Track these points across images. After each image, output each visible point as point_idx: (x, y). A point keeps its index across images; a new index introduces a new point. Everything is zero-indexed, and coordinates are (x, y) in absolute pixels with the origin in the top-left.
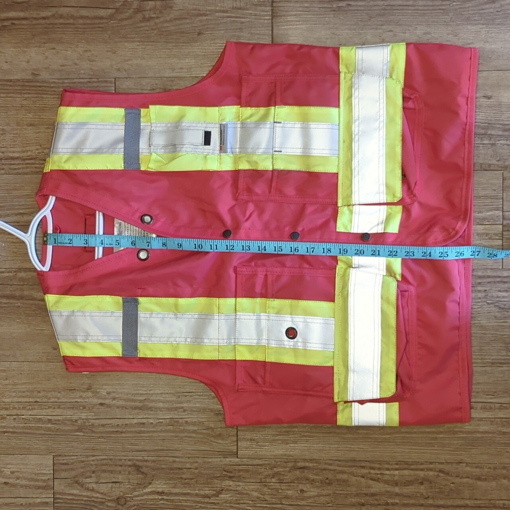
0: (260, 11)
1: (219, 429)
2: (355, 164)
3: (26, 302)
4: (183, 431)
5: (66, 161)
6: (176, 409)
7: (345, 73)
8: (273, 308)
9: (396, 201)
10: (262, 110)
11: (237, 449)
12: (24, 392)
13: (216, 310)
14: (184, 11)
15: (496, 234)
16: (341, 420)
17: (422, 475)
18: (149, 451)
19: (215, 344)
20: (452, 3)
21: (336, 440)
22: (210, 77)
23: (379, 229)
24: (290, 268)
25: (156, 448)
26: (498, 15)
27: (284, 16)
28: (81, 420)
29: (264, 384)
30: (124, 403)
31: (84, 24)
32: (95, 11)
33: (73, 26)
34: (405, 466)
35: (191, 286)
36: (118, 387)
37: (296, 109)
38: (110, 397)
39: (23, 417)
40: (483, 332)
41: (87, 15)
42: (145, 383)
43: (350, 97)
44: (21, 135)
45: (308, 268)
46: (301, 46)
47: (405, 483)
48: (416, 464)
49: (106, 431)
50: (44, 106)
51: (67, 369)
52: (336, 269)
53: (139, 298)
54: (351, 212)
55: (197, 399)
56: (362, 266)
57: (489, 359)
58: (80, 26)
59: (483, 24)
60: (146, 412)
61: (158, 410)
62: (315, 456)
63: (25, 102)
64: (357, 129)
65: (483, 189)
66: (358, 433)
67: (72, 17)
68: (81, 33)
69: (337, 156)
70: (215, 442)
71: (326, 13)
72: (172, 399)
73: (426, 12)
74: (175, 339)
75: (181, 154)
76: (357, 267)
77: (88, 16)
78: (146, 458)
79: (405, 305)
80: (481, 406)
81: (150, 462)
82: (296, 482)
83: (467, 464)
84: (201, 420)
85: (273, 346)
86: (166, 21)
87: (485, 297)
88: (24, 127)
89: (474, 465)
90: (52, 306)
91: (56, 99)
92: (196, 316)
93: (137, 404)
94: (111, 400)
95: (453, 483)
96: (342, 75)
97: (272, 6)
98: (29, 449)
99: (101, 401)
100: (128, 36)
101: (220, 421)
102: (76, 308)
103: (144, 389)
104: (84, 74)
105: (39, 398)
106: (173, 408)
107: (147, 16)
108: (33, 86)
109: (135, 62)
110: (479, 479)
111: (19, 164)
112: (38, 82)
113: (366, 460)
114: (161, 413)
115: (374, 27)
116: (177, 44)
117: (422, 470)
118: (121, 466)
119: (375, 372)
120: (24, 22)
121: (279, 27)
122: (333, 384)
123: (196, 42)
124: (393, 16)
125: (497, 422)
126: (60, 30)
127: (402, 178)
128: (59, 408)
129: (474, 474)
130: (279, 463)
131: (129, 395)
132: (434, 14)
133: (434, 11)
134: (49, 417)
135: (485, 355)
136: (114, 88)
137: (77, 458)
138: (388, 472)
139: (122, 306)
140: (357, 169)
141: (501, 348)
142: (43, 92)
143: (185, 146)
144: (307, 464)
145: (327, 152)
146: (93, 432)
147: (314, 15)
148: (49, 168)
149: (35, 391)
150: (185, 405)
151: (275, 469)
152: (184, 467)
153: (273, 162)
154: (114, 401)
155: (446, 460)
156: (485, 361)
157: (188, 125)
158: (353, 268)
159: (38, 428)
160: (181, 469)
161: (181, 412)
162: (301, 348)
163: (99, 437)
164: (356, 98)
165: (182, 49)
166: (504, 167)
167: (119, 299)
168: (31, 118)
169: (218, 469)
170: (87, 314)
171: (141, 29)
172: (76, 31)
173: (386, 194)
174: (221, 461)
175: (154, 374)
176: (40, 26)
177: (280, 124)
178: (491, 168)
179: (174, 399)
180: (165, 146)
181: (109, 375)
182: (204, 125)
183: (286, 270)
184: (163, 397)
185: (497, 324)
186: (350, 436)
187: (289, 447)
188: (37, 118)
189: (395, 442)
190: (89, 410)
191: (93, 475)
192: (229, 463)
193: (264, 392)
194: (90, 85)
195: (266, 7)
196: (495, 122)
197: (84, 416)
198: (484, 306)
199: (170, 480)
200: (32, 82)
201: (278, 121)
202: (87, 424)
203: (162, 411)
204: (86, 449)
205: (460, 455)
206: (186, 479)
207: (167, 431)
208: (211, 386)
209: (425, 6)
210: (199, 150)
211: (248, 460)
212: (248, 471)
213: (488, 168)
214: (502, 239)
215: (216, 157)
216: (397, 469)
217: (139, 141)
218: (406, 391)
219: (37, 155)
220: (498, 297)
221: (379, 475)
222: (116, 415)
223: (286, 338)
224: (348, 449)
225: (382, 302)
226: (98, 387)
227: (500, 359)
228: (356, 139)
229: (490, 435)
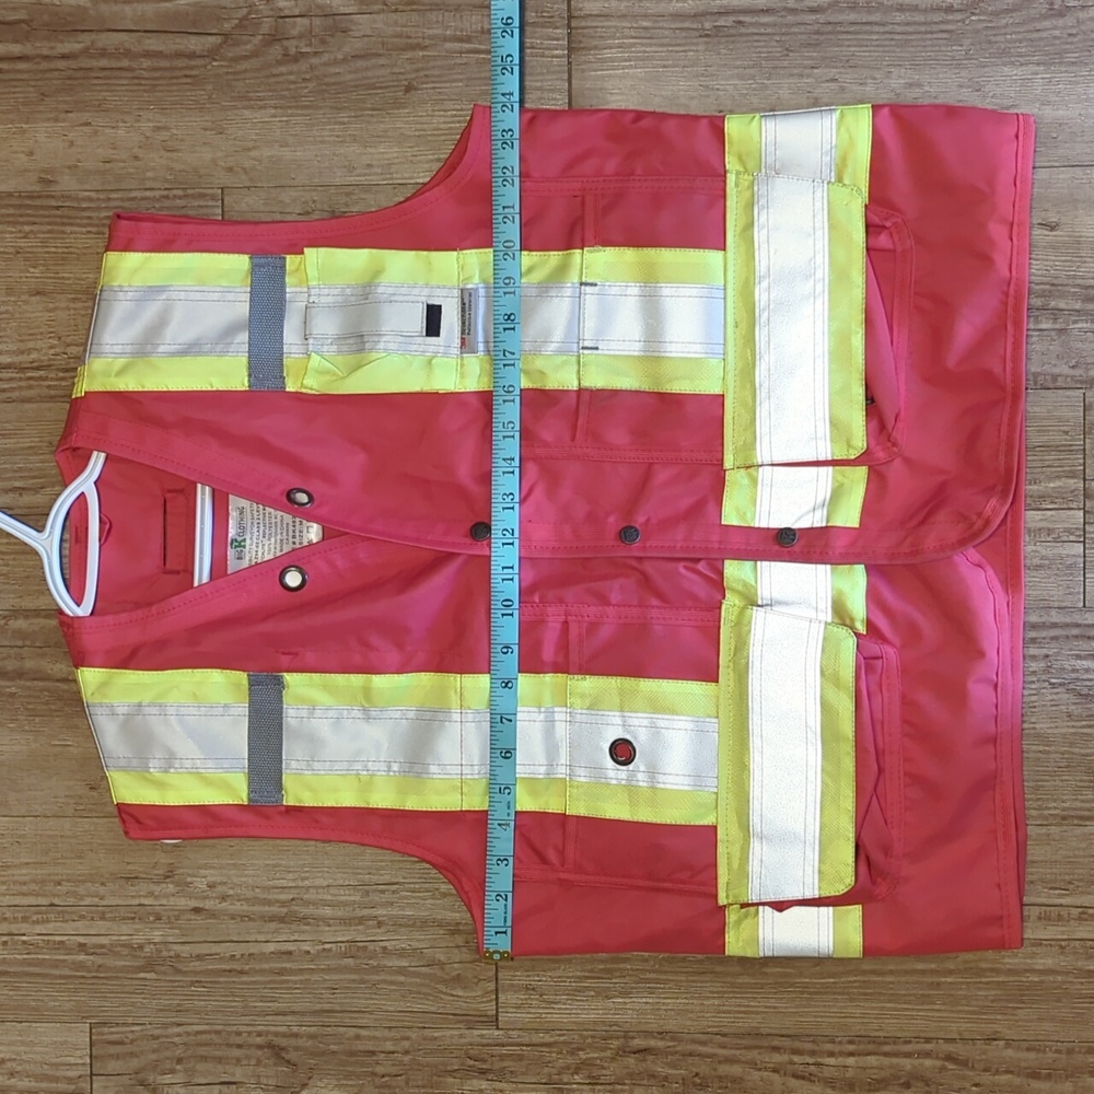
0: (541, 38)
1: (456, 965)
2: (760, 373)
3: (28, 684)
4: (377, 970)
5: (121, 372)
6: (361, 920)
7: (738, 173)
8: (582, 696)
9: (853, 457)
10: (554, 257)
11: (497, 1009)
12: (25, 884)
13: (454, 700)
14: (373, 39)
15: (1069, 531)
16: (734, 944)
17: (908, 1067)
18: (302, 1013)
19: (455, 777)
20: (968, 18)
21: (715, 989)
22: (438, 185)
23: (817, 520)
24: (619, 606)
25: (318, 1007)
26: (1071, 43)
27: (596, 48)
28: (152, 946)
29: (563, 865)
30: (245, 907)
31: (155, 69)
32: (177, 41)
33: (129, 75)
34: (871, 1047)
35: (400, 646)
36: (233, 872)
37: (629, 254)
38: (214, 895)
39: (24, 938)
40: (1041, 748)
41: (160, 49)
42: (292, 863)
43: (750, 225)
44: (17, 315)
45: (658, 607)
46: (639, 115)
47: (870, 1084)
48: (895, 1043)
49: (207, 970)
50: (66, 250)
51: (126, 833)
52: (720, 608)
53: (285, 674)
54: (754, 481)
55: (406, 898)
56: (779, 603)
57: (1055, 808)
58: (145, 74)
59: (1038, 64)
60: (294, 927)
61: (320, 923)
62: (671, 1025)
63: (22, 243)
64: (764, 297)
65: (1038, 431)
66: (766, 974)
67: (128, 53)
68: (146, 88)
69: (722, 356)
70: (445, 994)
71: (689, 41)
72: (352, 898)
73: (910, 37)
74: (366, 766)
75: (374, 355)
76: (767, 605)
77: (161, 52)
78: (295, 1029)
79: (874, 688)
80: (1037, 914)
81: (304, 1039)
82: (626, 1081)
83: (1009, 1043)
84: (416, 944)
85: (582, 779)
86: (336, 62)
87: (1047, 670)
88: (23, 298)
89: (1026, 1044)
90: (93, 694)
91: (93, 236)
92: (411, 715)
93: (275, 909)
94: (217, 901)
95: (976, 1085)
96: (731, 179)
97: (569, 26)
98: (36, 1009)
99: (194, 903)
100: (251, 94)
101: (458, 947)
102: (146, 698)
103: (290, 876)
104: (154, 179)
105: (58, 896)
106: (354, 918)
107: (293, 51)
108: (42, 207)
109: (267, 152)
110: (1035, 1075)
111: (11, 379)
112: (52, 197)
113: (784, 1032)
114: (328, 928)
115: (795, 71)
116: (359, 113)
117: (908, 1055)
118: (239, 1046)
119: (809, 837)
120: (22, 66)
121: (586, 74)
122: (715, 865)
123: (402, 106)
124: (838, 46)
125: (1075, 947)
126: (100, 82)
127: (867, 405)
128: (103, 918)
129: (1023, 1064)
130: (590, 1040)
131: (257, 890)
132: (929, 43)
133: (929, 36)
134: (81, 940)
135: (1048, 799)
136: (220, 211)
137: (142, 1030)
138: (832, 1061)
139: (247, 692)
140: (766, 385)
141: (1082, 784)
142: (65, 220)
143: (384, 339)
144: (652, 1043)
145: (698, 348)
146: (178, 971)
147: (662, 45)
148: (84, 386)
149: (50, 881)
150: (381, 912)
151: (581, 1053)
152: (380, 1049)
153: (579, 371)
154: (224, 904)
155: (960, 1034)
156: (1046, 812)
157: (390, 290)
158: (759, 606)
159: (56, 964)
160: (373, 1053)
161: (374, 928)
162: (645, 784)
163: (193, 983)
164: (763, 227)
165: (369, 122)
166: (1086, 382)
167: (241, 678)
168: (37, 277)
169: (456, 1053)
170: (171, 711)
171: (281, 79)
172: (136, 85)
173: (832, 441)
174: (461, 1036)
175: (313, 843)
176: (56, 73)
177: (593, 288)
178: (1058, 384)
179: (357, 898)
180: (341, 339)
181: (213, 846)
182: (426, 292)
183: (610, 610)
184: (332, 895)
185: (1072, 730)
186: (746, 979)
187: (611, 1005)
188: (50, 278)
189: (848, 994)
190: (169, 923)
191: (178, 1067)
192: (479, 1039)
193: (561, 882)
194: (167, 203)
195: (557, 28)
196: (1066, 282)
197: (157, 936)
198: (1045, 691)
199: (347, 1077)
200: (40, 197)
201: (589, 281)
202: (165, 954)
203: (329, 926)
204: (161, 1010)
205: (993, 1022)
206: (383, 1076)
207: (338, 970)
208: (446, 869)
209: (908, 24)
210: (415, 347)
211: (521, 1033)
212: (520, 1058)
213: (1051, 384)
214: (1084, 542)
215: (453, 362)
216: (851, 1054)
217: (282, 327)
218: (879, 880)
219: (50, 360)
220: (1074, 671)
221: (812, 1067)
222: (229, 934)
223: (610, 763)
224: (742, 1009)
225: (822, 683)
226: (190, 872)
227: (1081, 809)
228: (762, 321)
229: (1059, 978)
